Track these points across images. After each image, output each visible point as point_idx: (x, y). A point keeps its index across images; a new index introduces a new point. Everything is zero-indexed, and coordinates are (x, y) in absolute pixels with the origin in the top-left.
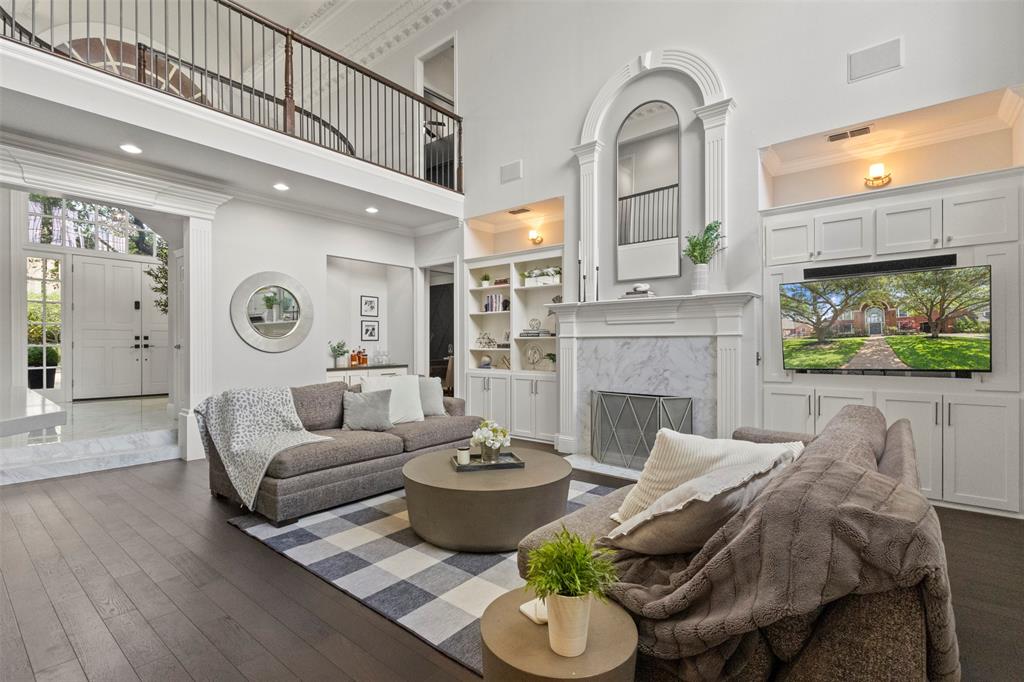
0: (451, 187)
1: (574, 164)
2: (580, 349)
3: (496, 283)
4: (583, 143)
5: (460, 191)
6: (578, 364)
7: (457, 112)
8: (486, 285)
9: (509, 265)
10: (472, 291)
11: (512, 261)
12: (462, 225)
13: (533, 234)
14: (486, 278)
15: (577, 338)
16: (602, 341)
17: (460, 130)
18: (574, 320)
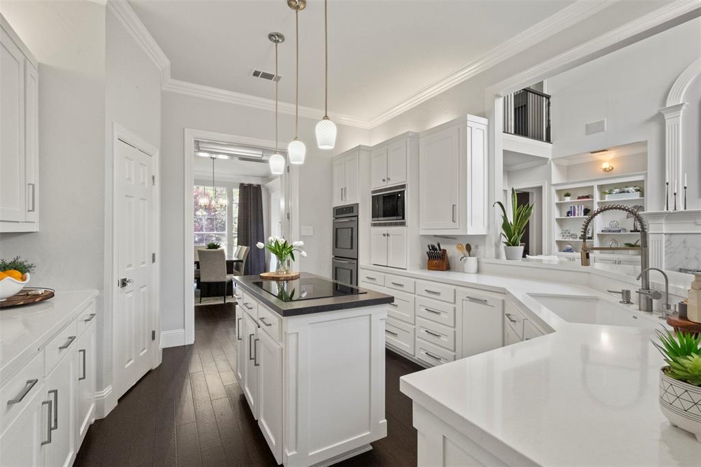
0: (541, 139)
1: (659, 118)
2: (667, 241)
3: (579, 198)
4: (668, 105)
5: (548, 140)
6: (666, 252)
7: (545, 92)
8: (568, 199)
9: (593, 186)
10: (557, 204)
11: (595, 184)
12: (550, 163)
13: (606, 165)
14: (568, 195)
15: (665, 234)
16: (689, 236)
17: (549, 103)
18: (664, 222)
